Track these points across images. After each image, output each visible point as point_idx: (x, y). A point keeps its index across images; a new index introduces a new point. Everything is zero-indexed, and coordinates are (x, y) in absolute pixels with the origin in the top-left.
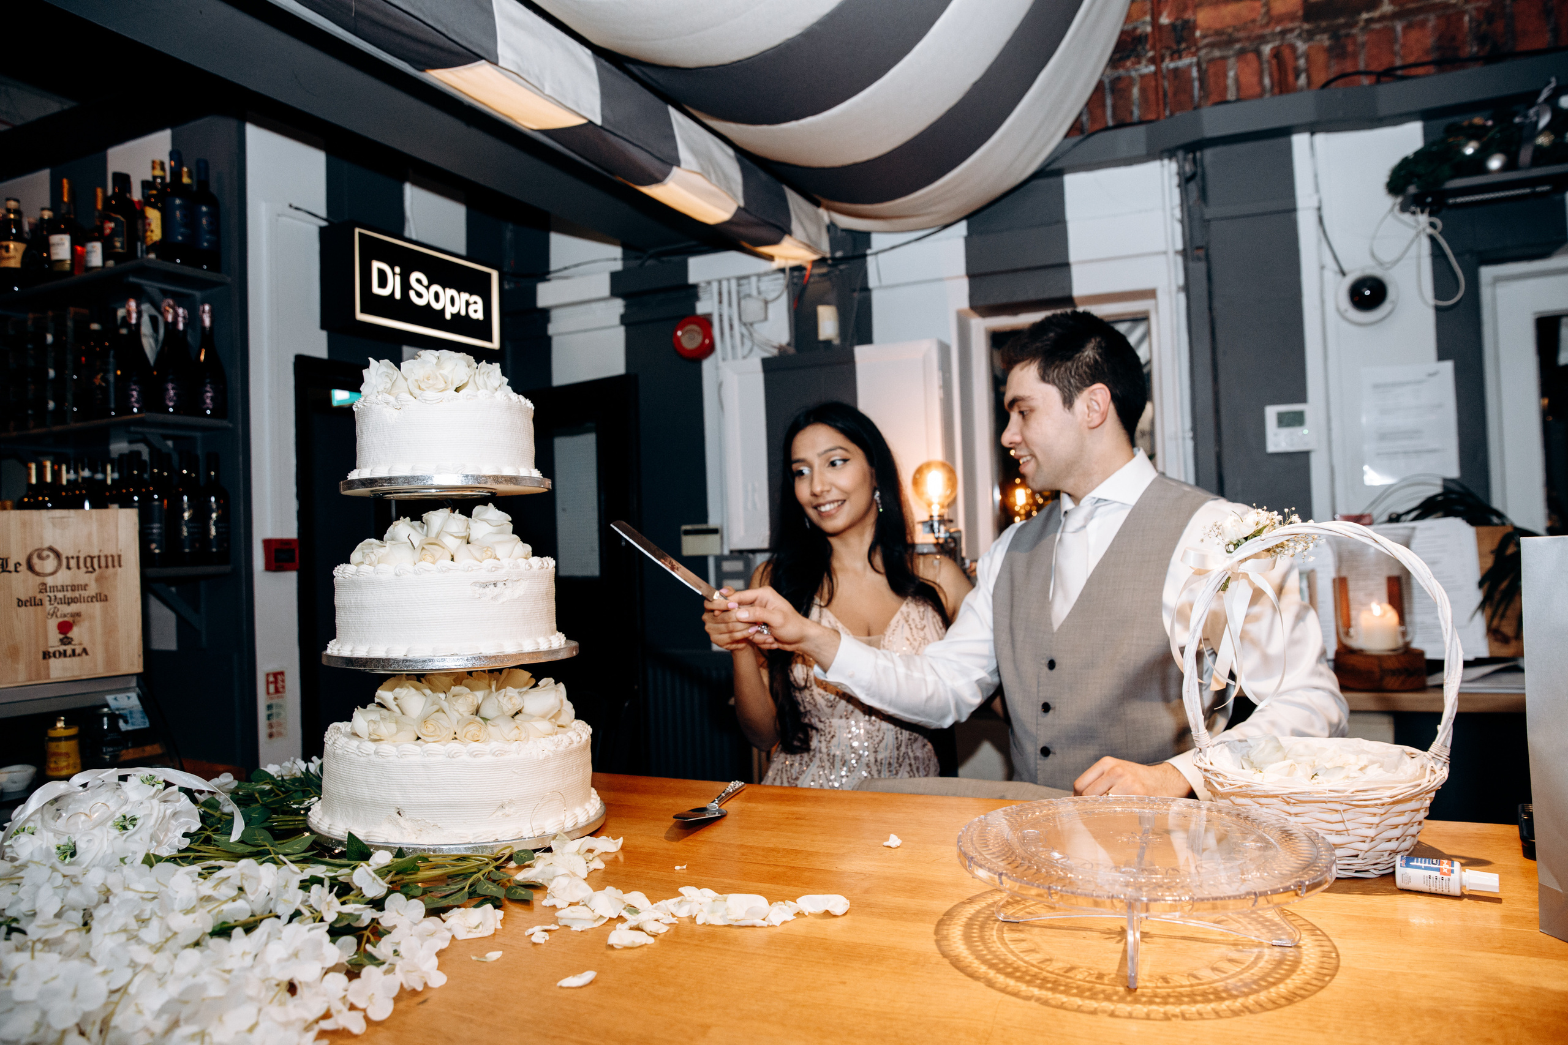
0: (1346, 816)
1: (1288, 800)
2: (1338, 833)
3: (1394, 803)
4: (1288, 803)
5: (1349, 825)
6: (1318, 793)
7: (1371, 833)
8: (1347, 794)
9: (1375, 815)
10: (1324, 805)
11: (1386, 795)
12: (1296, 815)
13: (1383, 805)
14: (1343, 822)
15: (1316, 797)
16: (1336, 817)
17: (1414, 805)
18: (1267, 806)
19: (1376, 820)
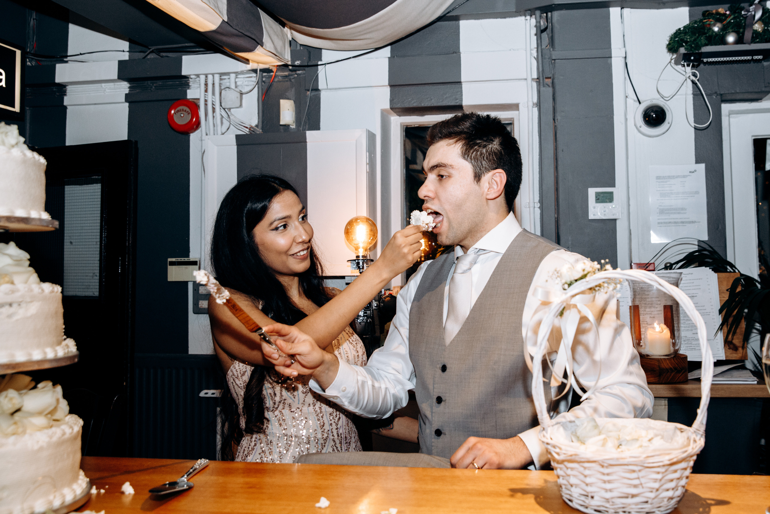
0: (641, 474)
1: (602, 464)
2: (635, 486)
3: (672, 464)
4: (603, 466)
5: (643, 481)
6: (622, 458)
7: (656, 485)
8: (641, 459)
9: (658, 473)
10: (626, 467)
11: (666, 460)
12: (608, 474)
13: (664, 466)
14: (638, 478)
15: (621, 462)
16: (634, 475)
17: (683, 465)
18: (589, 468)
19: (659, 476)
